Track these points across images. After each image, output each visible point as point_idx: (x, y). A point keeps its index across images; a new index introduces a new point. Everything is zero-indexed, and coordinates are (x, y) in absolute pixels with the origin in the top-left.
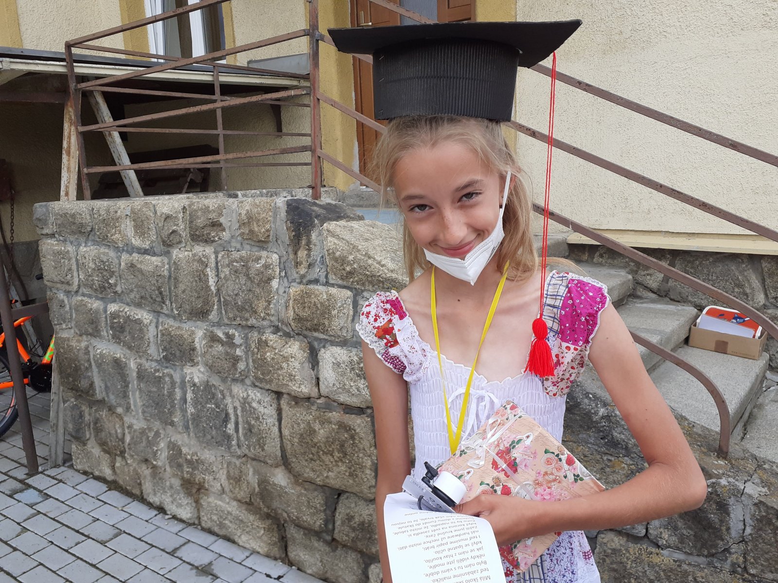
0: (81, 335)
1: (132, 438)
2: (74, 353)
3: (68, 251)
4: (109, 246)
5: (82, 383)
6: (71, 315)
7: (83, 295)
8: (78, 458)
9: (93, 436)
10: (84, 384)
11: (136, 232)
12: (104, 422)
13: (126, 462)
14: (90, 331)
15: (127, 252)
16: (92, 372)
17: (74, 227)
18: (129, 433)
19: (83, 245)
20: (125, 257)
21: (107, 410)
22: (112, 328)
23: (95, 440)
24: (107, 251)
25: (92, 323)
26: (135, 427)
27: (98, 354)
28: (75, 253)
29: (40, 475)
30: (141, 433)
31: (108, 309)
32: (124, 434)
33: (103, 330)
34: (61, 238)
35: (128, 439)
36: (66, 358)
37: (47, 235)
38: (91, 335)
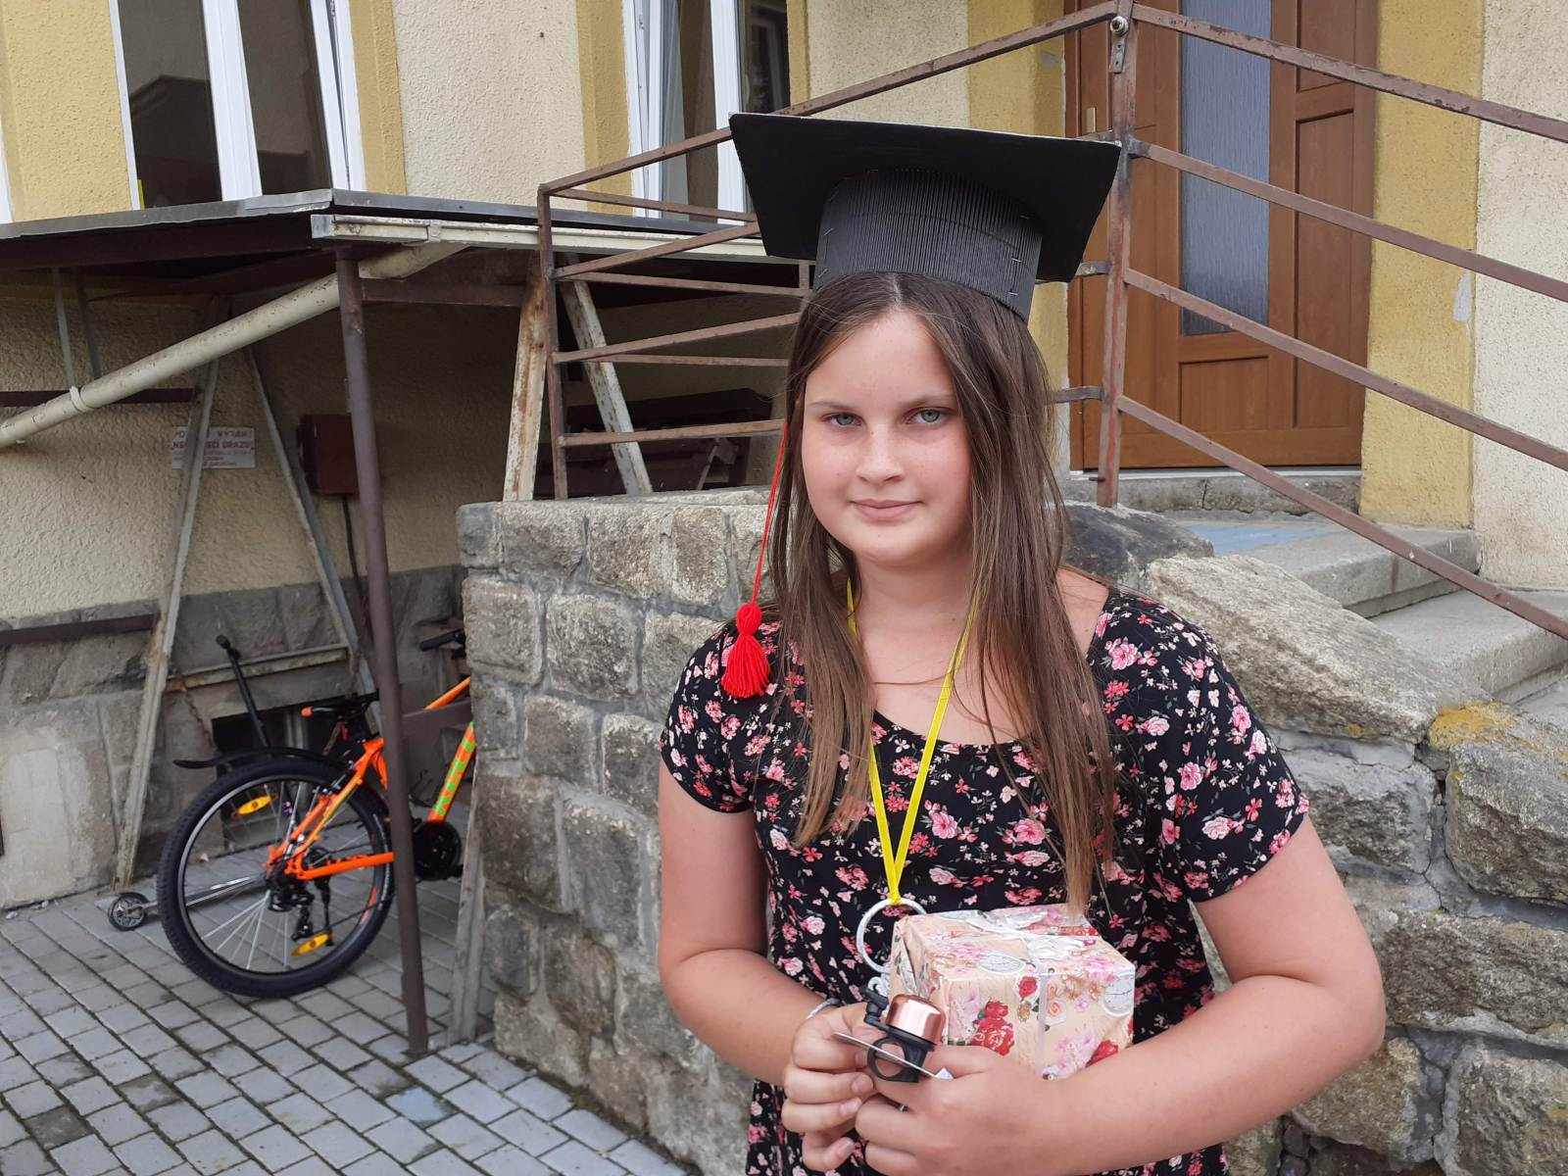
0: (537, 775)
1: (634, 1003)
2: (520, 811)
3: (526, 601)
4: (617, 595)
5: (534, 874)
6: (520, 733)
7: (551, 693)
8: (507, 1029)
9: (543, 986)
10: (536, 877)
11: (683, 569)
12: (572, 962)
13: (615, 1052)
14: (561, 766)
15: (659, 609)
16: (555, 853)
17: (542, 556)
18: (627, 991)
19: (560, 591)
20: (652, 619)
21: (582, 935)
22: (610, 765)
23: (549, 996)
24: (611, 605)
25: (568, 753)
26: (643, 980)
27: (575, 817)
28: (541, 607)
29: (431, 1059)
30: (653, 994)
31: (604, 727)
32: (614, 992)
33: (589, 768)
34: (512, 576)
35: (623, 1003)
36: (501, 820)
37: (482, 567)
38: (561, 776)
